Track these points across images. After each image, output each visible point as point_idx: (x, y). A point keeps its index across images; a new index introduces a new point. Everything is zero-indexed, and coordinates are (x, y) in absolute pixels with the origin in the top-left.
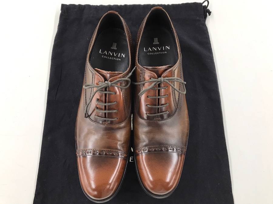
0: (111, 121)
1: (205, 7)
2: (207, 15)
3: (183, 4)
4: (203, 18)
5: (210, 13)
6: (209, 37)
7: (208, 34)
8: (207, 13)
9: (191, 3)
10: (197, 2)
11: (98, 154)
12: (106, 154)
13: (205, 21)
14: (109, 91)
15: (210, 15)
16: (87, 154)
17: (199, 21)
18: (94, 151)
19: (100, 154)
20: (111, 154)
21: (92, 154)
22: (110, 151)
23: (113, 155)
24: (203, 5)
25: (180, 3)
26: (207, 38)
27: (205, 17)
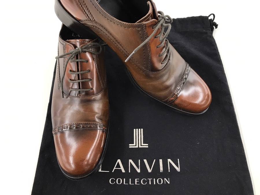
0: (85, 91)
1: (211, 21)
2: (214, 28)
3: (188, 18)
4: (210, 30)
5: (216, 26)
6: (217, 49)
7: (216, 46)
8: (214, 26)
9: (197, 17)
10: (203, 15)
11: (75, 128)
12: (83, 127)
13: (212, 33)
14: (81, 59)
15: (216, 28)
16: (63, 129)
17: (206, 33)
18: (71, 126)
19: (76, 128)
20: (89, 126)
21: (68, 129)
22: (88, 123)
23: (90, 127)
24: (209, 18)
25: (186, 17)
26: (215, 49)
27: (212, 30)
